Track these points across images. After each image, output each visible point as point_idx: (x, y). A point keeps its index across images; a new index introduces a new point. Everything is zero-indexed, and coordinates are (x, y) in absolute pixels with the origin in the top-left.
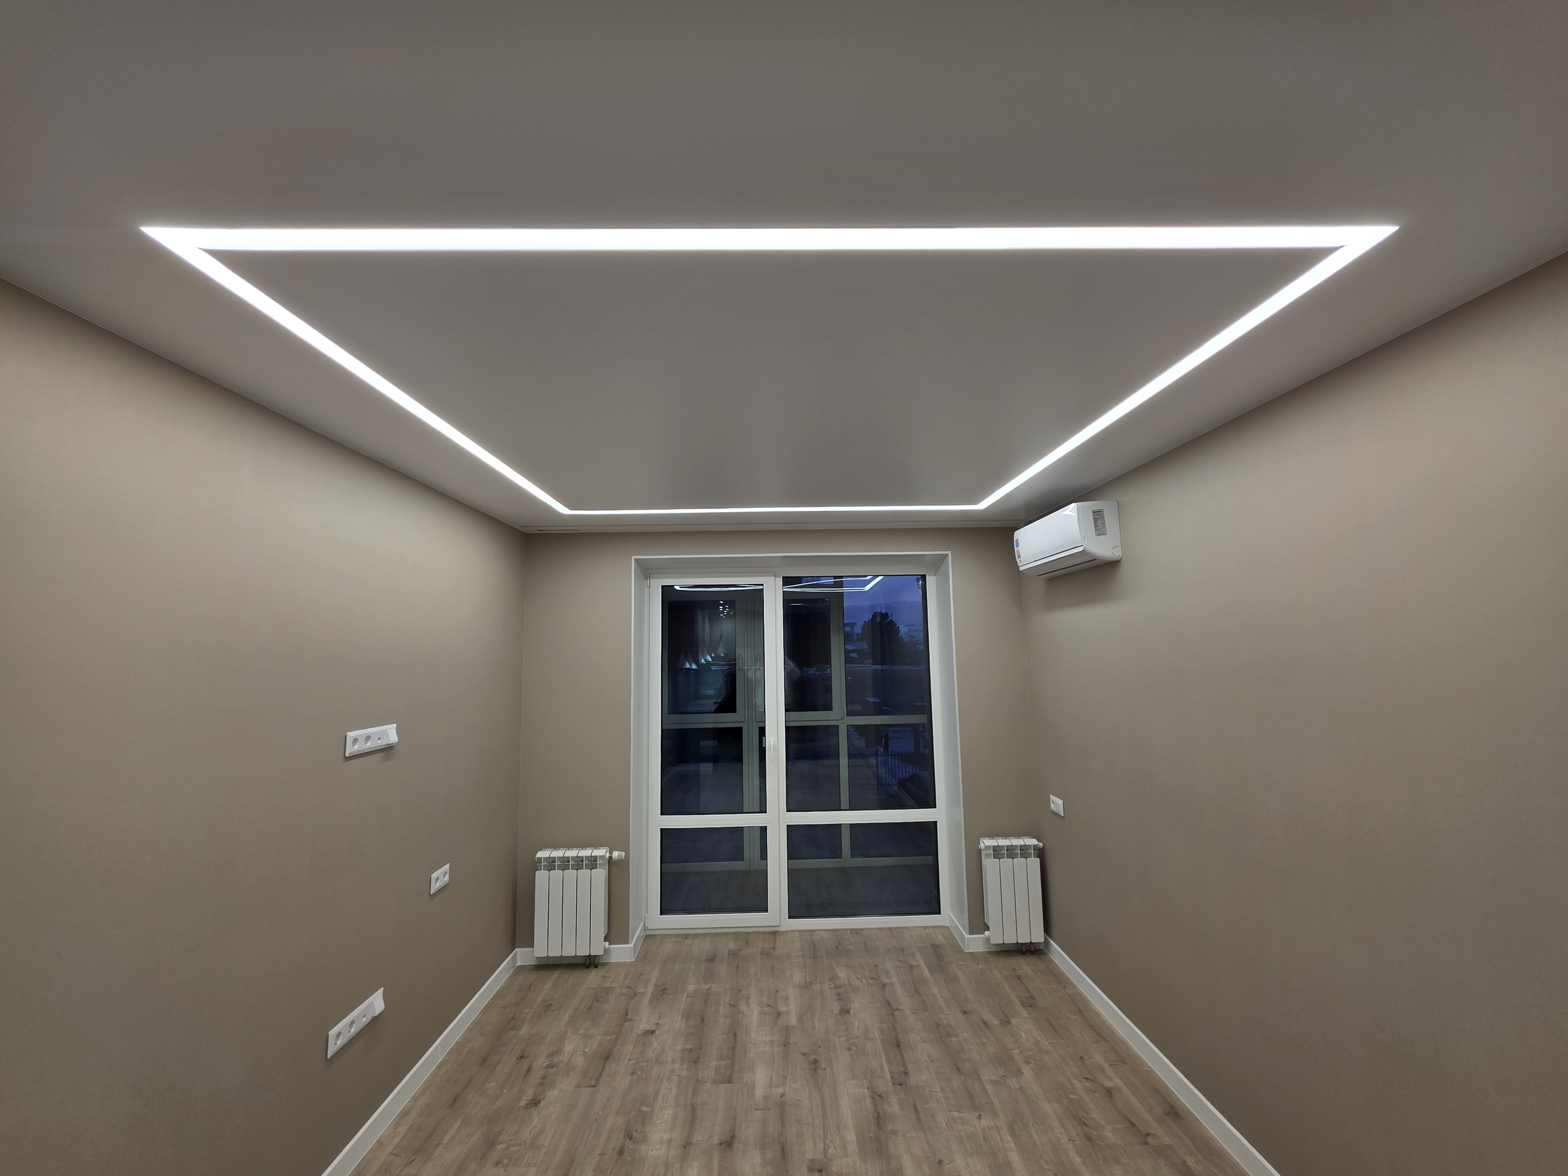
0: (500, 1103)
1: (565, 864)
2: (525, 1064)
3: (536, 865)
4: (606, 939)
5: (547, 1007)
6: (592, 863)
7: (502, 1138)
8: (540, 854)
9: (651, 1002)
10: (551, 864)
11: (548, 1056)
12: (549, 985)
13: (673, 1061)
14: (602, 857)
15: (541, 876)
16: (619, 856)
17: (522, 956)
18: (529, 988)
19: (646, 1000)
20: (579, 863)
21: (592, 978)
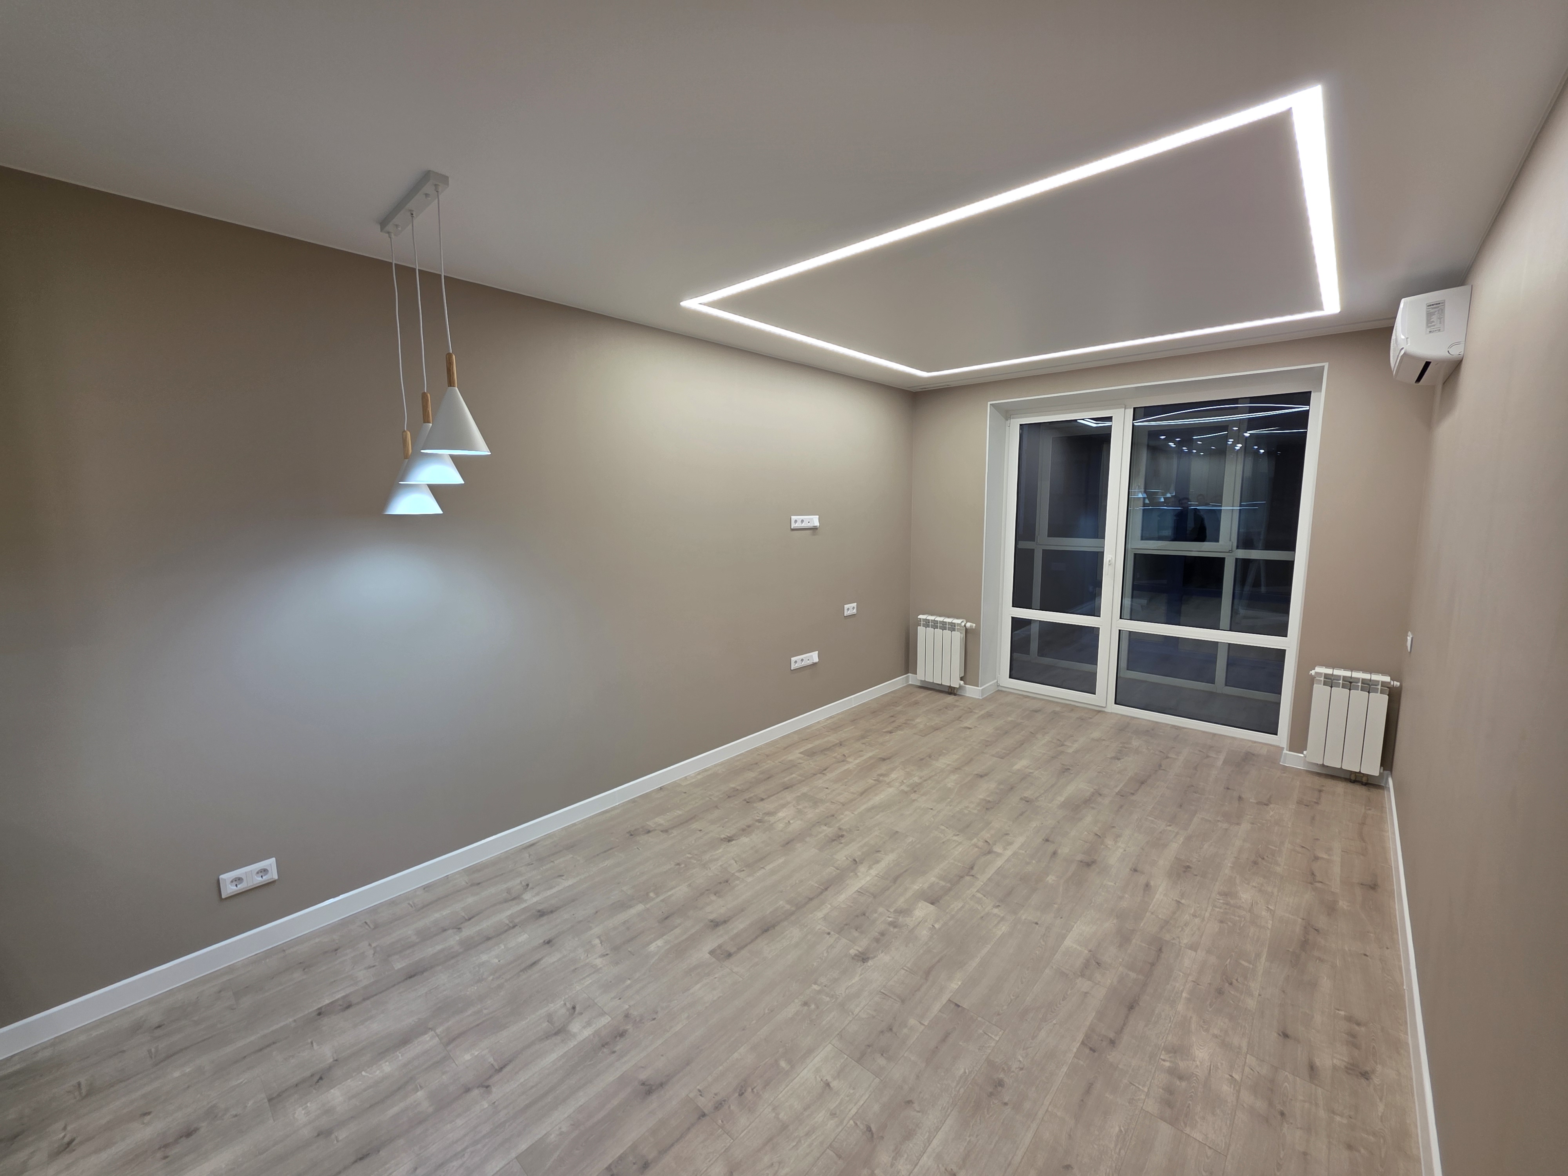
0: (874, 727)
1: (935, 625)
2: (893, 719)
3: (918, 623)
4: (962, 679)
5: (916, 703)
6: (952, 627)
7: (869, 737)
8: (920, 617)
9: (979, 717)
10: (927, 624)
11: (906, 720)
12: (923, 695)
13: (974, 742)
14: (959, 625)
15: (921, 630)
16: (971, 626)
17: (912, 679)
18: (911, 694)
19: (976, 716)
20: (943, 625)
21: (950, 699)
